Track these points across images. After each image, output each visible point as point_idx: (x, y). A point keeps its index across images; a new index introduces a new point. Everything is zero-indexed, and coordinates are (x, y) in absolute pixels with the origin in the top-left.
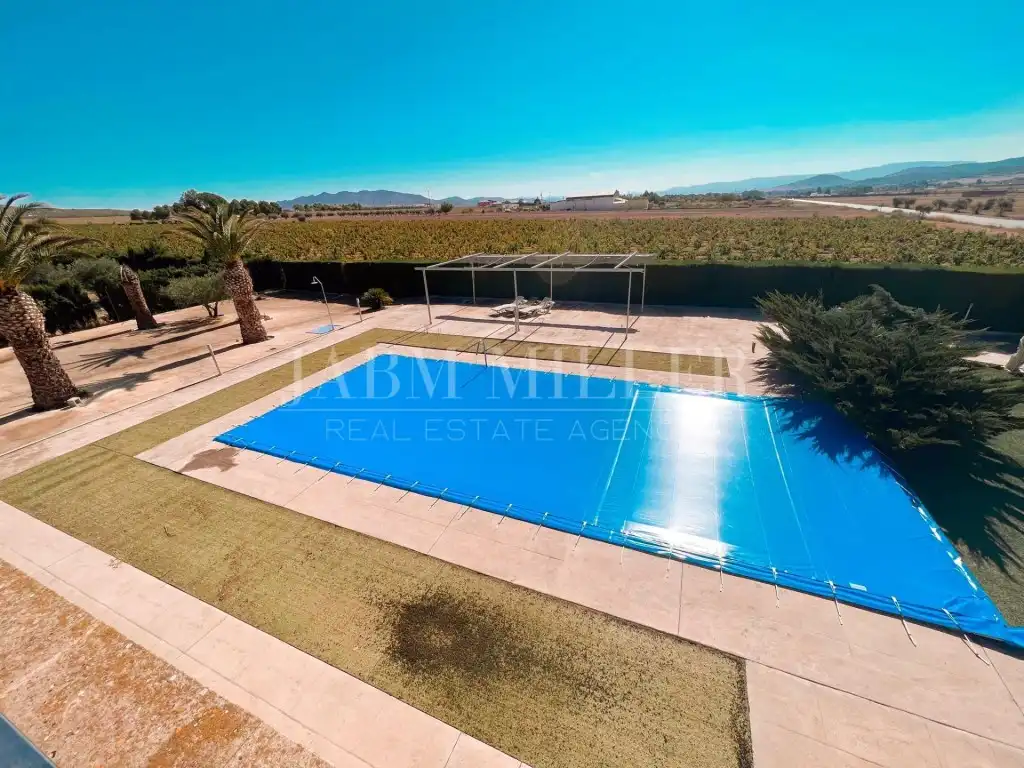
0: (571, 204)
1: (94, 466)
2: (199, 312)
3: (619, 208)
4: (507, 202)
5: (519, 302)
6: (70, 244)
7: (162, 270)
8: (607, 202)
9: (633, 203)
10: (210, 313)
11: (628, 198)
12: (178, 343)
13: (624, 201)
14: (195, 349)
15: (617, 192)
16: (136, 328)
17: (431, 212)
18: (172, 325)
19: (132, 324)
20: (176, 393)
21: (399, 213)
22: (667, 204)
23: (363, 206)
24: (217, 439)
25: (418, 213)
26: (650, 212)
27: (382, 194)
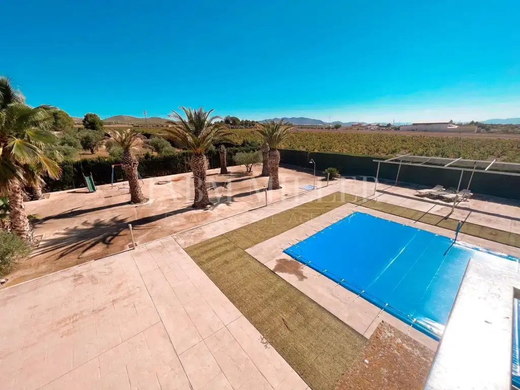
0: (415, 127)
1: (227, 251)
2: (243, 168)
3: (454, 131)
4: (370, 125)
5: (439, 189)
6: (225, 135)
7: (231, 148)
8: (443, 127)
9: (464, 128)
10: (248, 169)
11: (460, 125)
12: (239, 183)
13: (456, 127)
14: (247, 188)
15: (451, 121)
16: (219, 172)
17: (329, 128)
18: (233, 173)
19: (218, 170)
20: (250, 213)
21: (312, 128)
22: (492, 130)
23: (293, 124)
24: (284, 252)
25: (322, 128)
26: (478, 134)
27: (302, 119)
